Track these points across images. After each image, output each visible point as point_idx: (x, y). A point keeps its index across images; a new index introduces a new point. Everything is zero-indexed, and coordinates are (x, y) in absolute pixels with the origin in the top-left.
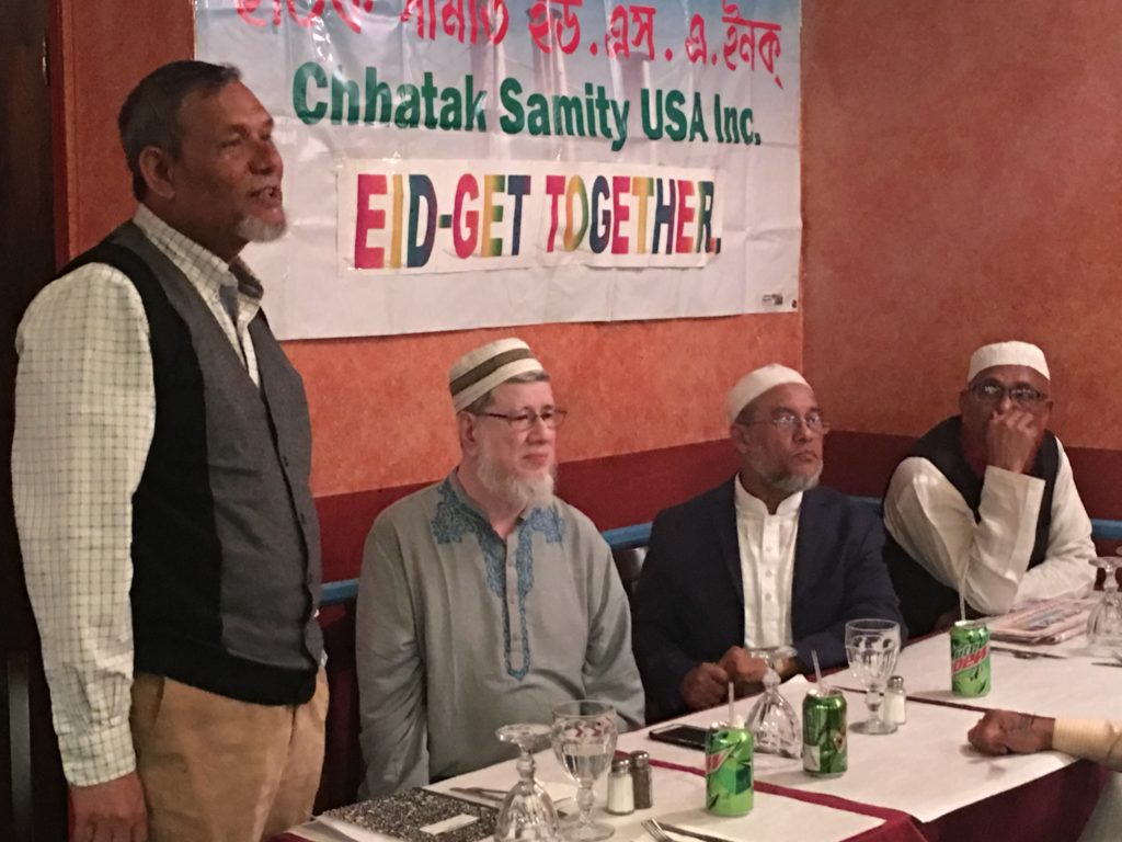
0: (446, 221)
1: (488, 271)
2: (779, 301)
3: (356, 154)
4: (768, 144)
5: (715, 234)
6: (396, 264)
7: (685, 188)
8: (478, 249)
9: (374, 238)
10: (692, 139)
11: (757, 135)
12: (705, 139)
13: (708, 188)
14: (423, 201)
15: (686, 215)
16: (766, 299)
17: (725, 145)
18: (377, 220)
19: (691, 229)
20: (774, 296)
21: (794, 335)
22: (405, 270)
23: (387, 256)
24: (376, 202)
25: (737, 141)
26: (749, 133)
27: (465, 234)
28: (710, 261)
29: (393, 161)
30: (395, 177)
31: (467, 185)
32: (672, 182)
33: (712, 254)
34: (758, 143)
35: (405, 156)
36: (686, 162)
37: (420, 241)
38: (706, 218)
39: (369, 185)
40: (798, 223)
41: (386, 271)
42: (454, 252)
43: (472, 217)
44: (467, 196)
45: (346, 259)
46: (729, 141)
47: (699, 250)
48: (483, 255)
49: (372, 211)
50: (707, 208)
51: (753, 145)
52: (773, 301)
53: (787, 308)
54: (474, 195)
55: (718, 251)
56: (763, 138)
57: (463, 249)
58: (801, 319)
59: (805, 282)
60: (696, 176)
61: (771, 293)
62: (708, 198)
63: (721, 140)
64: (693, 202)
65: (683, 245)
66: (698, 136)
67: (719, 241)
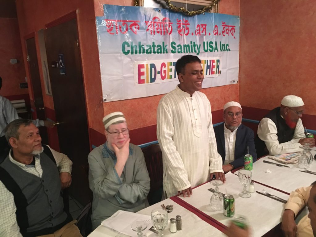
0: (159, 73)
1: (169, 82)
2: (234, 82)
3: (137, 60)
4: (232, 51)
5: (220, 70)
6: (148, 82)
7: (213, 61)
8: (166, 78)
9: (142, 78)
10: (215, 51)
11: (230, 49)
12: (218, 51)
13: (218, 61)
14: (153, 69)
15: (213, 67)
16: (231, 82)
17: (222, 52)
18: (143, 74)
19: (214, 70)
20: (233, 81)
21: (237, 88)
22: (150, 83)
23: (146, 81)
24: (142, 70)
25: (225, 51)
26: (228, 49)
27: (163, 75)
28: (219, 76)
29: (146, 62)
30: (146, 64)
31: (163, 65)
32: (210, 61)
33: (219, 74)
34: (230, 51)
35: (149, 60)
36: (214, 56)
37: (153, 77)
38: (218, 67)
39: (140, 67)
40: (239, 66)
41: (145, 84)
42: (161, 79)
43: (165, 71)
44: (163, 67)
45: (136, 82)
46: (223, 51)
47: (216, 73)
48: (168, 79)
49: (141, 72)
50: (218, 65)
51: (228, 51)
52: (233, 82)
53: (236, 83)
54: (165, 67)
55: (221, 73)
56: (231, 50)
57: (163, 78)
58: (239, 85)
59: (239, 78)
60: (215, 59)
61: (232, 80)
62: (218, 63)
63: (221, 51)
64: (215, 64)
65: (213, 73)
66: (216, 50)
67: (221, 71)
